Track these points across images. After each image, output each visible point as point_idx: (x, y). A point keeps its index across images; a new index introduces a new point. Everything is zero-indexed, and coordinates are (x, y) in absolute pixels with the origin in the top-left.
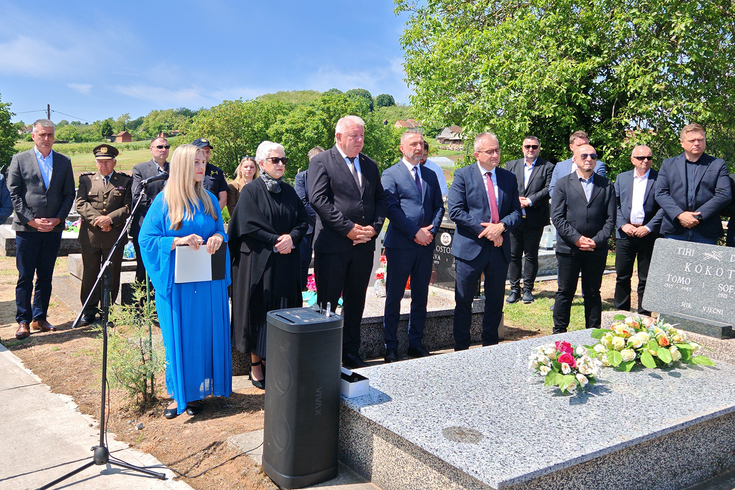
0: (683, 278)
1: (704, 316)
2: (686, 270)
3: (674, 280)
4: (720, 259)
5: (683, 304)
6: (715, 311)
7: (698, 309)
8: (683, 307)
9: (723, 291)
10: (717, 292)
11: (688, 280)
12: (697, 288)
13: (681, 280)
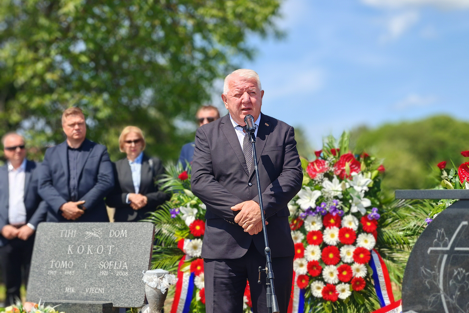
0: (66, 262)
1: (87, 298)
2: (68, 253)
3: (58, 265)
4: (100, 236)
5: (67, 290)
6: (97, 291)
7: (81, 292)
8: (66, 293)
9: (104, 268)
10: (98, 270)
11: (71, 263)
12: (80, 270)
13: (64, 264)
